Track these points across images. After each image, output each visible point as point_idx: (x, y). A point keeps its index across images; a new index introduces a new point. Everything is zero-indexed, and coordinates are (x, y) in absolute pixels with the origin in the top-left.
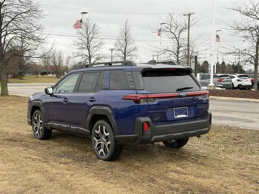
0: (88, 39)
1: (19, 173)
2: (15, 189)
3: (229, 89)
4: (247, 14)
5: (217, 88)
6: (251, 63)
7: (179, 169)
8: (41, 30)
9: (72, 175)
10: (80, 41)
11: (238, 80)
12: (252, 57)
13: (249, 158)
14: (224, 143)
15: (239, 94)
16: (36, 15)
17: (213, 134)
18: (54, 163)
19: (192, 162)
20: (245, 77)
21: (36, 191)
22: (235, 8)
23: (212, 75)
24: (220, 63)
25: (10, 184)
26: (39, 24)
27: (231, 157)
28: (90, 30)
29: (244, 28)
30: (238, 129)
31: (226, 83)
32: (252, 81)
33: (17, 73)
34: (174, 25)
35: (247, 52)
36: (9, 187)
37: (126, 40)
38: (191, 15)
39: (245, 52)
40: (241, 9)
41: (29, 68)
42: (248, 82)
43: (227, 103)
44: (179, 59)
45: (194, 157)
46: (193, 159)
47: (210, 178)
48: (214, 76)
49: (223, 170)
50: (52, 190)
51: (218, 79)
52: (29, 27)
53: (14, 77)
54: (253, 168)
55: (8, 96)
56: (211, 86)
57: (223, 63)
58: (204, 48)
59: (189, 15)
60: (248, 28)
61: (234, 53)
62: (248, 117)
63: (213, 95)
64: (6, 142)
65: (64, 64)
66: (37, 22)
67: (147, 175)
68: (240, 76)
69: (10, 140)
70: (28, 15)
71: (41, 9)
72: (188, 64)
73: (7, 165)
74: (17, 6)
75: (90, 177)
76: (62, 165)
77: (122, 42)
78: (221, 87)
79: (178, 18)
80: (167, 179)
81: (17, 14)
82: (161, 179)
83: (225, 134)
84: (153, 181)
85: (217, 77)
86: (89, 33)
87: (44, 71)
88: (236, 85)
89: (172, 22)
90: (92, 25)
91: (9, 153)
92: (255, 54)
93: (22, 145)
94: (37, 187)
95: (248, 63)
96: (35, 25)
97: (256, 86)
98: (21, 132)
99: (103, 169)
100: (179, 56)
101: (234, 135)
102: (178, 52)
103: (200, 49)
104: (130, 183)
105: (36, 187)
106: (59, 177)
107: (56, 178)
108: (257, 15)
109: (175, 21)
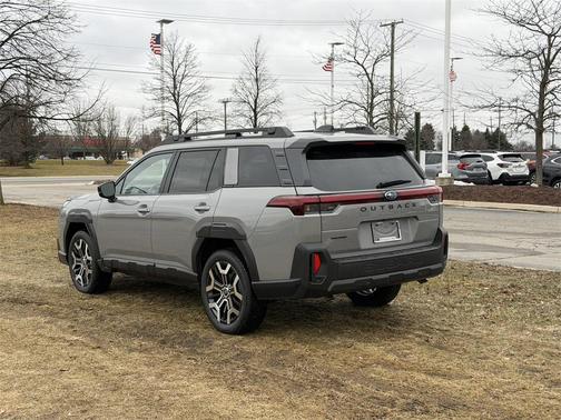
0: (174, 79)
1: (42, 372)
2: (35, 409)
3: (483, 183)
4: (520, 23)
5: (456, 183)
6: (529, 127)
7: (391, 357)
8: (73, 59)
9: (160, 376)
10: (157, 84)
11: (501, 165)
12: (532, 114)
13: (539, 332)
14: (483, 299)
15: (504, 194)
16: (61, 27)
17: (458, 281)
18: (116, 351)
19: (419, 343)
20: (514, 159)
21: (83, 412)
22: (494, 9)
23: (445, 153)
24: (459, 129)
25: (24, 398)
26: (68, 46)
27: (500, 330)
28: (179, 58)
29: (512, 52)
30: (509, 271)
31: (475, 171)
32: (529, 165)
33: (17, 154)
34: (362, 47)
35: (520, 104)
36: (23, 405)
37: (257, 80)
38: (397, 26)
39: (514, 104)
40: (507, 12)
41: (44, 143)
42: (523, 169)
43: (481, 215)
44: (375, 120)
45: (421, 333)
46: (420, 336)
47: (460, 376)
48: (450, 158)
49: (485, 358)
50: (120, 410)
51: (458, 162)
52: (47, 52)
53: (12, 163)
54: (551, 354)
55: (3, 204)
56: (442, 179)
57: (466, 128)
58: (428, 96)
59: (393, 25)
60: (522, 52)
61: (493, 105)
62: (527, 244)
63: (448, 198)
64: (6, 305)
65: (122, 133)
66: (66, 42)
67: (323, 373)
68: (505, 156)
69: (15, 301)
70: (43, 27)
71: (71, 14)
72: (391, 132)
73: (14, 356)
74: (20, 7)
75: (201, 380)
76: (136, 355)
77: (249, 84)
78: (464, 180)
79: (371, 32)
80: (367, 380)
81: (21, 25)
82: (356, 380)
83: (484, 282)
84: (338, 385)
85: (456, 158)
86: (176, 65)
87: (76, 148)
88: (495, 176)
89: (359, 40)
90: (183, 49)
91: (15, 331)
92: (537, 108)
93: (43, 313)
94: (85, 404)
95: (523, 127)
96: (59, 48)
97: (539, 177)
98: (38, 283)
99: (226, 361)
100: (374, 114)
101: (502, 282)
102: (372, 106)
103: (419, 98)
104: (288, 391)
105: (82, 403)
106: (130, 380)
107: (125, 382)
108: (540, 24)
109: (365, 39)
